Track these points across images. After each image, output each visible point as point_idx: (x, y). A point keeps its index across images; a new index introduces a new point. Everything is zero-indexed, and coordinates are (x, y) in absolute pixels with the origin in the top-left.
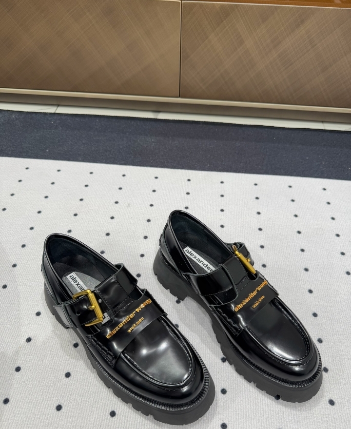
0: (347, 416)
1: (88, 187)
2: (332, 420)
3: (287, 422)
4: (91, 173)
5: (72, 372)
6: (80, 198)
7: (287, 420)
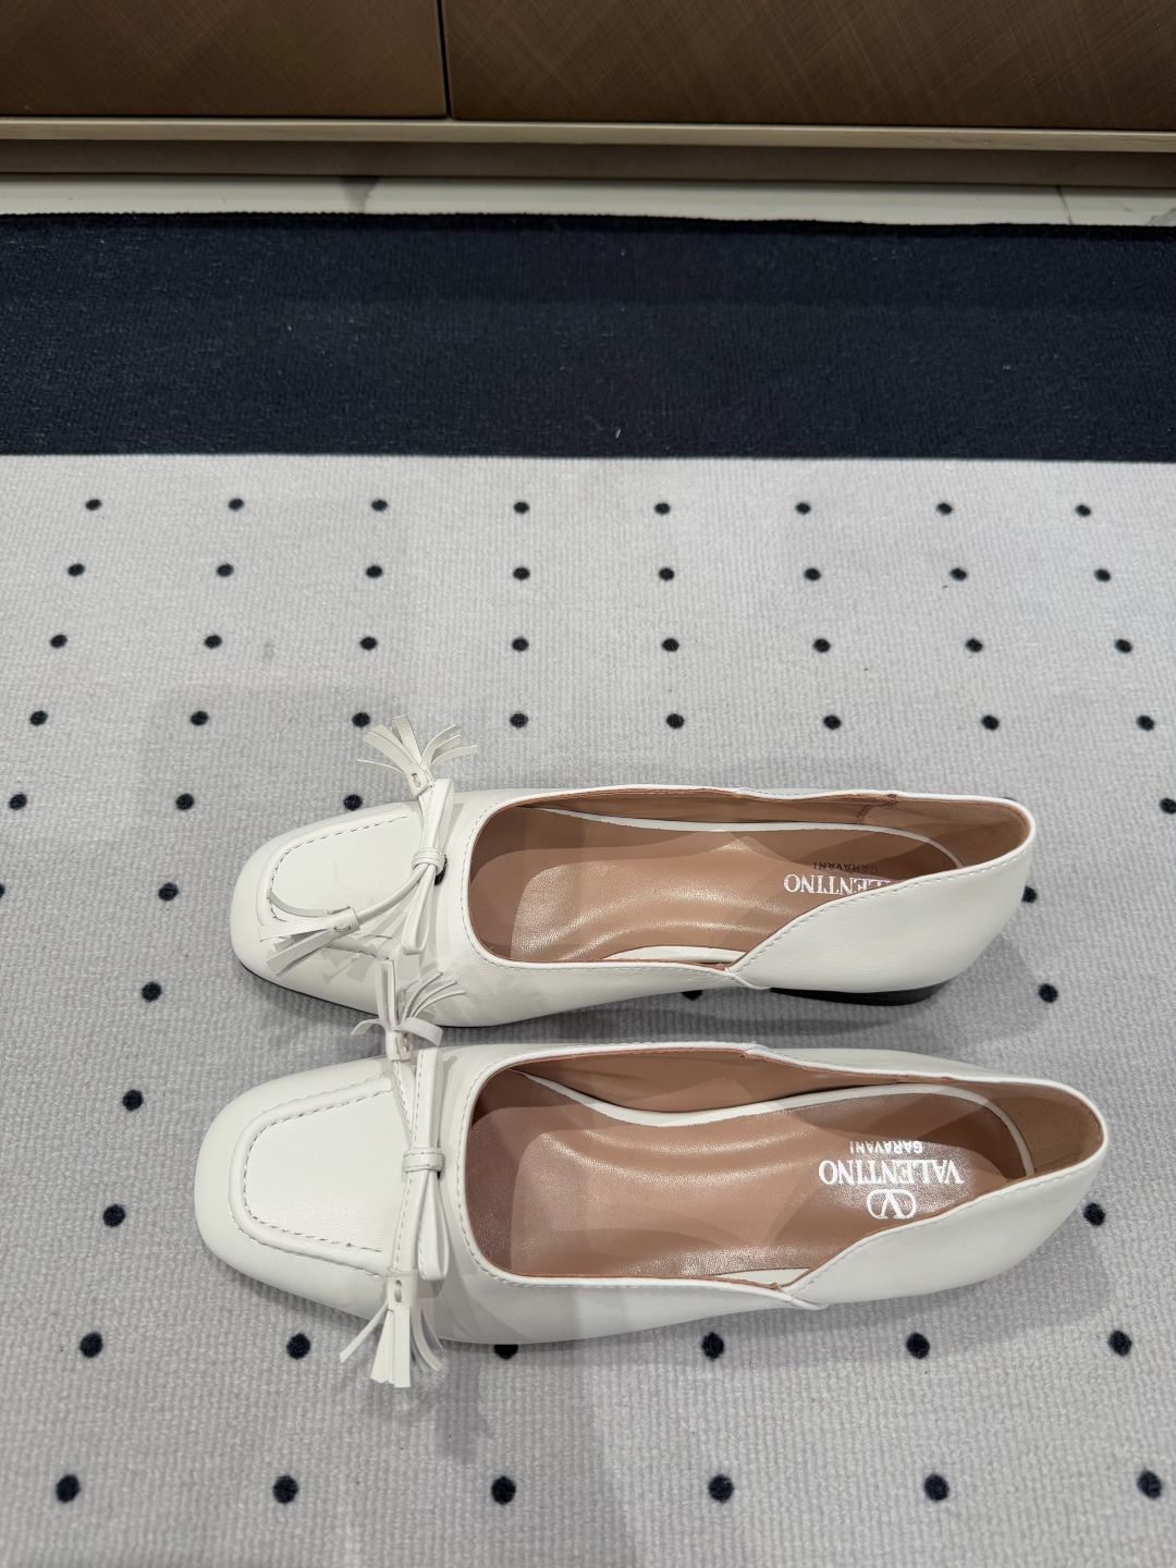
1: (86, 575)
4: (93, 505)
5: (85, 1472)
6: (52, 634)
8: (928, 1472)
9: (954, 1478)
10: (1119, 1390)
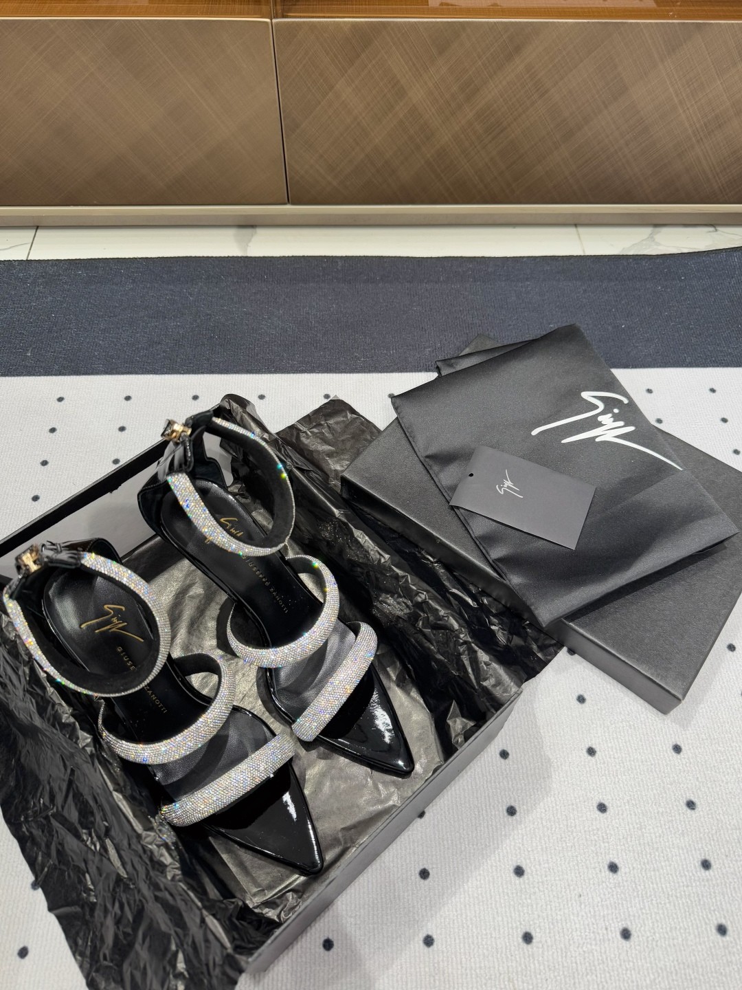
0: (627, 828)
1: (126, 431)
2: (603, 837)
3: (529, 851)
4: (128, 398)
6: (113, 459)
7: (529, 849)
8: (509, 805)
9: (520, 807)
10: (590, 771)
